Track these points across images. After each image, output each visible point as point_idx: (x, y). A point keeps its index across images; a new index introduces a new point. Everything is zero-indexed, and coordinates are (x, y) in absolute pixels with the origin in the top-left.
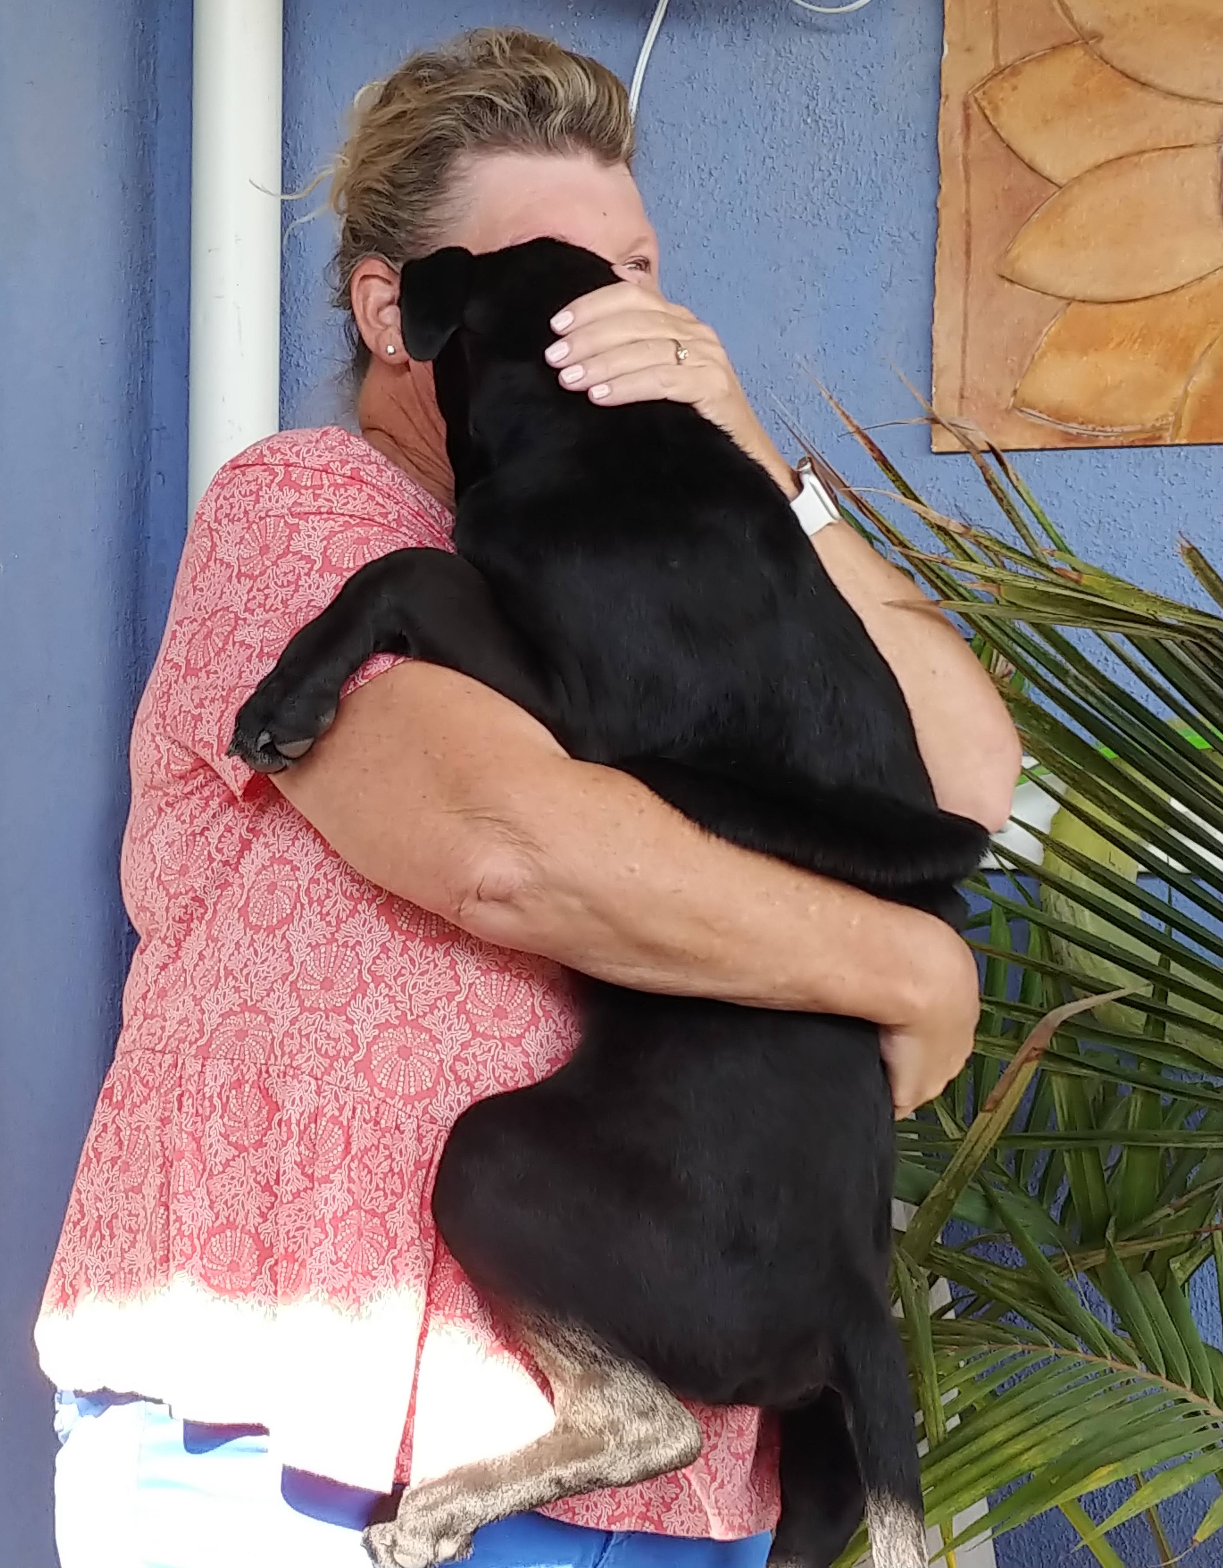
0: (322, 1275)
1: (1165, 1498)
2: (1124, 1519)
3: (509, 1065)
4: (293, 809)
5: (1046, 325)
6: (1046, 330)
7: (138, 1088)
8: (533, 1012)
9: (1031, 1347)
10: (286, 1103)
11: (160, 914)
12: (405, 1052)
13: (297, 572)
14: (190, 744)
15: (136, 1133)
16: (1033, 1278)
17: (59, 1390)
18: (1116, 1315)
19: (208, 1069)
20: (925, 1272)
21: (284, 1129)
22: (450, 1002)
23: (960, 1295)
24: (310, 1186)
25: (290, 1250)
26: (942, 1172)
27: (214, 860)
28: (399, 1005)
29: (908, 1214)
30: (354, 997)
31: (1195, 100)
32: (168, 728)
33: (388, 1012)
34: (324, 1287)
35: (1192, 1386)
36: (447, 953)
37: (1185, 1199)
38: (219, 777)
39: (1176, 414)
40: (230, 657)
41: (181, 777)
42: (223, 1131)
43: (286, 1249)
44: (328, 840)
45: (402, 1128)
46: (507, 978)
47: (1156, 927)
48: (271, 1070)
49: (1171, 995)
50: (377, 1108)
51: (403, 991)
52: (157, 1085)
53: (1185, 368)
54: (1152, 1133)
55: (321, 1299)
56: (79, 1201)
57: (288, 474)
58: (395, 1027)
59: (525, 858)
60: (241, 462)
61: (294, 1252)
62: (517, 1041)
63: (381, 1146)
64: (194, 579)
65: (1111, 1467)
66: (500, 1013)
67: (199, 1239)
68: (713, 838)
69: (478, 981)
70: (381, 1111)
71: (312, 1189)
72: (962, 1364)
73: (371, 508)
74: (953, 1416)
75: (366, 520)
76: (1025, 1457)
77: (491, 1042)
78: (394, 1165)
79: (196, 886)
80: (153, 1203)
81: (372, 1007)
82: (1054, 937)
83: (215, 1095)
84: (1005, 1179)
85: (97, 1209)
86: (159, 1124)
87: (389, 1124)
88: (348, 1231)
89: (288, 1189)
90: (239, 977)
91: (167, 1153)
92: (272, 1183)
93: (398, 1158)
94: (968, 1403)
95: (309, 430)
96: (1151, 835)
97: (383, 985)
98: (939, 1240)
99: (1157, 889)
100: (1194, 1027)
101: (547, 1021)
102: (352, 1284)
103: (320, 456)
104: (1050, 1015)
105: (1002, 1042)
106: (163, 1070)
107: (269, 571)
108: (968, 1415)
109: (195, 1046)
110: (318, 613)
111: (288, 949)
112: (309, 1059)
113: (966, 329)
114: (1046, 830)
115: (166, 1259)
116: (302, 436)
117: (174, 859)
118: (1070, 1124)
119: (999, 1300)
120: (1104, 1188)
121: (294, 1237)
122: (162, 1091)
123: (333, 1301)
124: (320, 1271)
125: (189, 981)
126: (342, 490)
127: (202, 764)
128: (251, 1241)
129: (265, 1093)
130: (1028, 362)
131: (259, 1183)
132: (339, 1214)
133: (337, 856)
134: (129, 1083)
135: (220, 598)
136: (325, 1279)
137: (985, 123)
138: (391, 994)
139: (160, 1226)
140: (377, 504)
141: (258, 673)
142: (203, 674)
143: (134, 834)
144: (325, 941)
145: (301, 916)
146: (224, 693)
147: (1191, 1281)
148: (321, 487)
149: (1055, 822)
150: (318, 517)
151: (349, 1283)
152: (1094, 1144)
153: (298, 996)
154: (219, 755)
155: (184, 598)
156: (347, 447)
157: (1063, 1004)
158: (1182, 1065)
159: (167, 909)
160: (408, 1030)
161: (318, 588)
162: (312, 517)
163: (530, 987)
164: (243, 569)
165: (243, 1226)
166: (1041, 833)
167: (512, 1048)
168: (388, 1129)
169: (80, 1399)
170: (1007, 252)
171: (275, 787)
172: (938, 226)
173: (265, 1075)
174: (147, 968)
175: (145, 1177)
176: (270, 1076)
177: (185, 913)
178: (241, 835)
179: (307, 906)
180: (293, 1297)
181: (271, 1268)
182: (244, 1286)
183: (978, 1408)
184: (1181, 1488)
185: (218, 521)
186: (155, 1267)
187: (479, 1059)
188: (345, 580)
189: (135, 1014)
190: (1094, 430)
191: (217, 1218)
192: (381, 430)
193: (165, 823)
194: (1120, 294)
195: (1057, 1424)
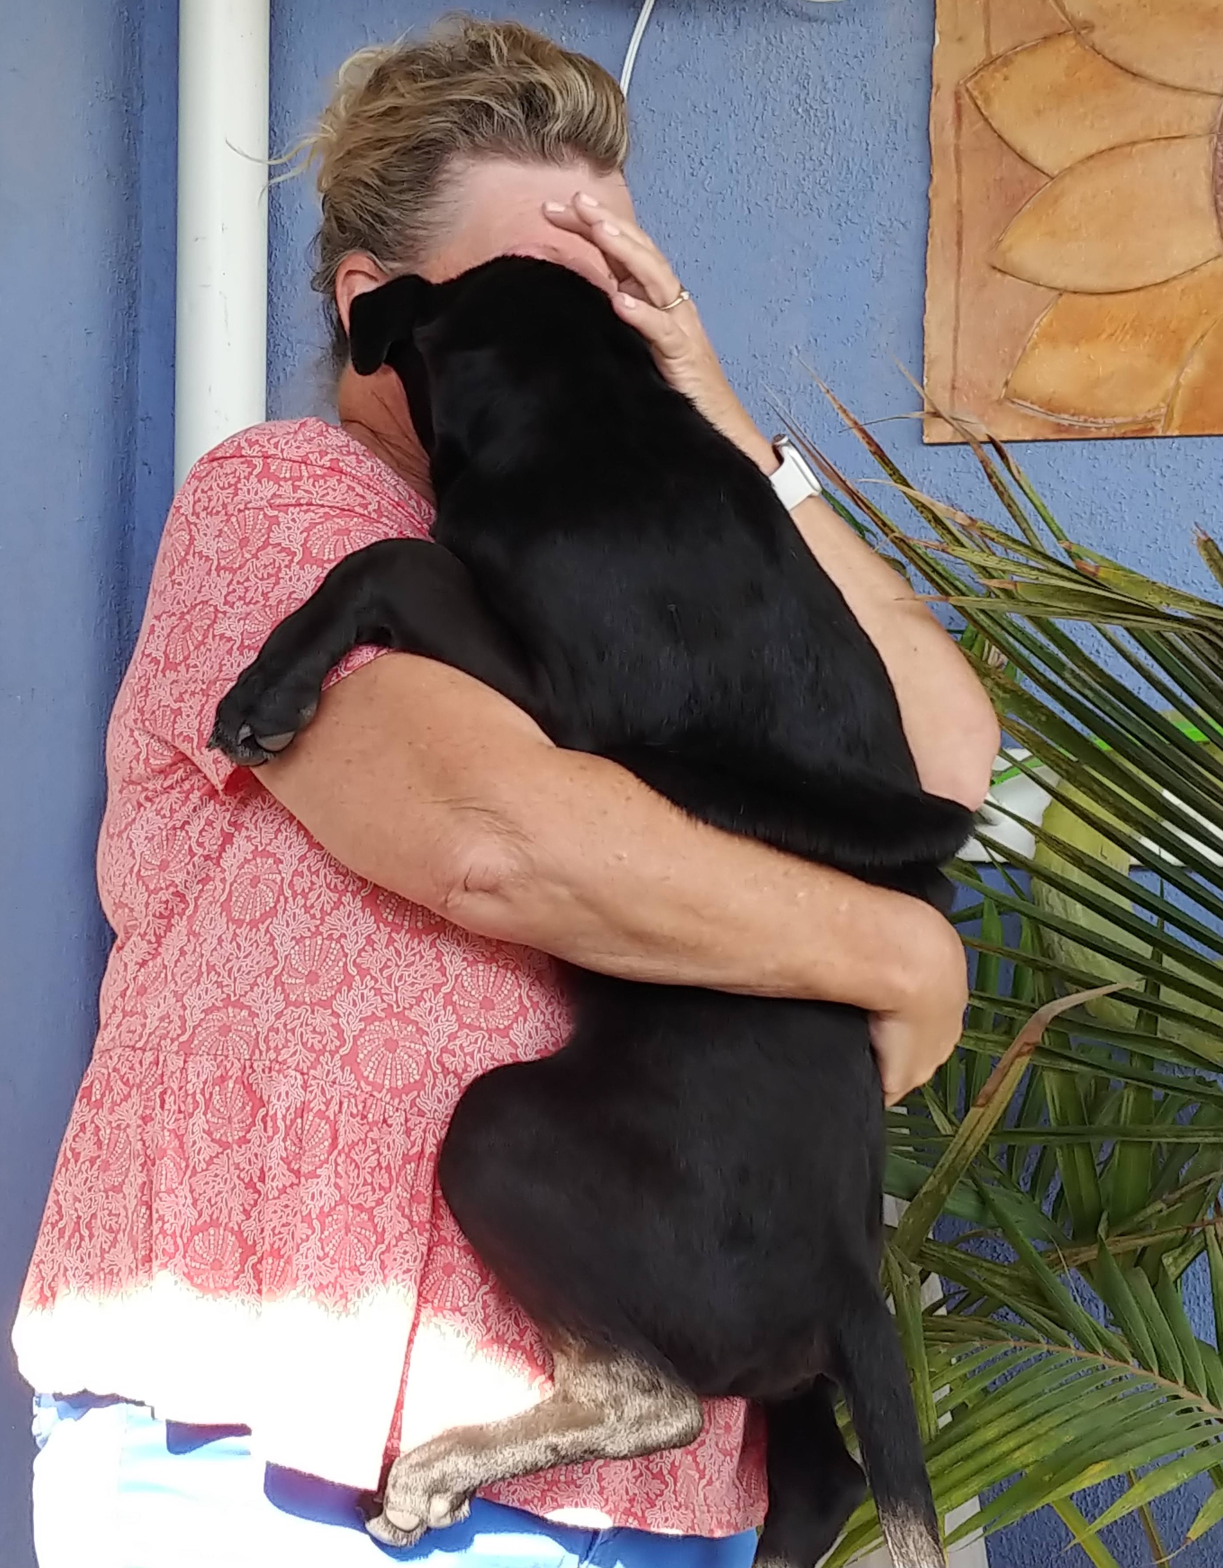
0: (308, 1272)
1: (1158, 1495)
2: (1117, 1518)
3: (496, 1056)
4: (275, 801)
5: (1038, 316)
6: (1037, 321)
7: (118, 1086)
8: (521, 1002)
9: (1022, 1343)
10: (272, 1098)
11: (139, 909)
12: (391, 1045)
13: (277, 565)
14: (169, 738)
15: (116, 1132)
16: (1024, 1273)
17: (37, 1394)
18: (1108, 1311)
19: (190, 1064)
20: (917, 1268)
21: (270, 1124)
22: (436, 994)
23: (952, 1291)
24: (296, 1181)
25: (276, 1246)
26: (934, 1167)
27: (195, 854)
28: (385, 997)
29: (899, 1210)
30: (339, 991)
31: (1186, 90)
32: (147, 723)
33: (373, 1004)
34: (311, 1283)
35: (1185, 1382)
36: (433, 944)
37: (1177, 1195)
38: (199, 771)
39: (1168, 406)
40: (210, 650)
41: (161, 772)
42: (206, 1128)
43: (272, 1246)
44: (312, 831)
45: (390, 1122)
46: (494, 969)
47: (1148, 920)
48: (255, 1065)
49: (1164, 989)
50: (364, 1102)
51: (390, 984)
52: (138, 1081)
53: (1177, 360)
54: (1145, 1128)
55: (308, 1295)
56: (57, 1202)
57: (266, 466)
58: (381, 1020)
59: (513, 849)
60: (219, 455)
61: (279, 1249)
62: (504, 1032)
63: (369, 1140)
64: (172, 573)
65: (1104, 1465)
66: (487, 1004)
67: (181, 1236)
68: (700, 825)
69: (464, 973)
70: (368, 1104)
71: (298, 1185)
72: (954, 1361)
73: (352, 500)
74: (946, 1412)
75: (347, 511)
76: (1017, 1454)
77: (478, 1034)
78: (382, 1159)
79: (177, 881)
80: (134, 1202)
81: (358, 1000)
82: (1045, 931)
83: (198, 1091)
84: (997, 1174)
85: (76, 1210)
86: (140, 1122)
87: (376, 1118)
88: (335, 1227)
89: (274, 1185)
90: (222, 972)
91: (149, 1152)
92: (256, 1180)
93: (386, 1152)
94: (960, 1401)
95: (286, 422)
96: (1145, 827)
97: (368, 977)
98: (930, 1236)
99: (1150, 882)
100: (1187, 1021)
101: (535, 1012)
102: (339, 1280)
103: (298, 447)
104: (1043, 1010)
105: (995, 1037)
106: (144, 1067)
107: (249, 563)
108: (960, 1412)
109: (176, 1043)
110: (300, 605)
111: (271, 944)
112: (295, 1053)
113: (957, 319)
114: (1038, 823)
115: (148, 1259)
116: (281, 427)
117: (154, 854)
118: (1063, 1121)
119: (991, 1295)
120: (1097, 1185)
121: (280, 1233)
122: (144, 1089)
123: (320, 1297)
124: (307, 1267)
125: (169, 977)
126: (322, 482)
127: (181, 757)
128: (233, 1238)
129: (248, 1088)
130: (1019, 353)
131: (243, 1180)
132: (326, 1209)
133: (322, 848)
134: (108, 1081)
135: (199, 592)
136: (311, 1275)
137: (977, 112)
138: (377, 986)
139: (141, 1226)
140: (357, 495)
141: (239, 665)
142: (182, 669)
143: (111, 831)
144: (309, 934)
145: (285, 910)
146: (204, 687)
147: (1184, 1276)
148: (300, 478)
149: (1047, 814)
150: (298, 509)
151: (336, 1278)
152: (1085, 1140)
153: (283, 990)
154: (199, 748)
155: (162, 592)
156: (326, 438)
157: (1055, 999)
158: (1175, 1060)
159: (147, 904)
160: (395, 1023)
161: (299, 580)
162: (291, 509)
163: (517, 978)
164: (223, 563)
165: (226, 1224)
166: (1034, 826)
167: (498, 1038)
168: (375, 1123)
169: (60, 1403)
170: (999, 242)
171: (257, 781)
172: (929, 217)
173: (249, 1071)
174: (126, 965)
175: (126, 1176)
176: (254, 1071)
177: (166, 909)
178: (222, 829)
179: (290, 899)
180: (278, 1294)
181: (254, 1266)
182: (227, 1285)
183: (970, 1406)
184: (1173, 1485)
185: (196, 514)
186: (137, 1267)
187: (466, 1050)
188: (326, 572)
189: (114, 1012)
190: (1086, 421)
191: (200, 1216)
192: (360, 423)
193: (145, 818)
194: (1114, 285)
195: (1049, 1421)
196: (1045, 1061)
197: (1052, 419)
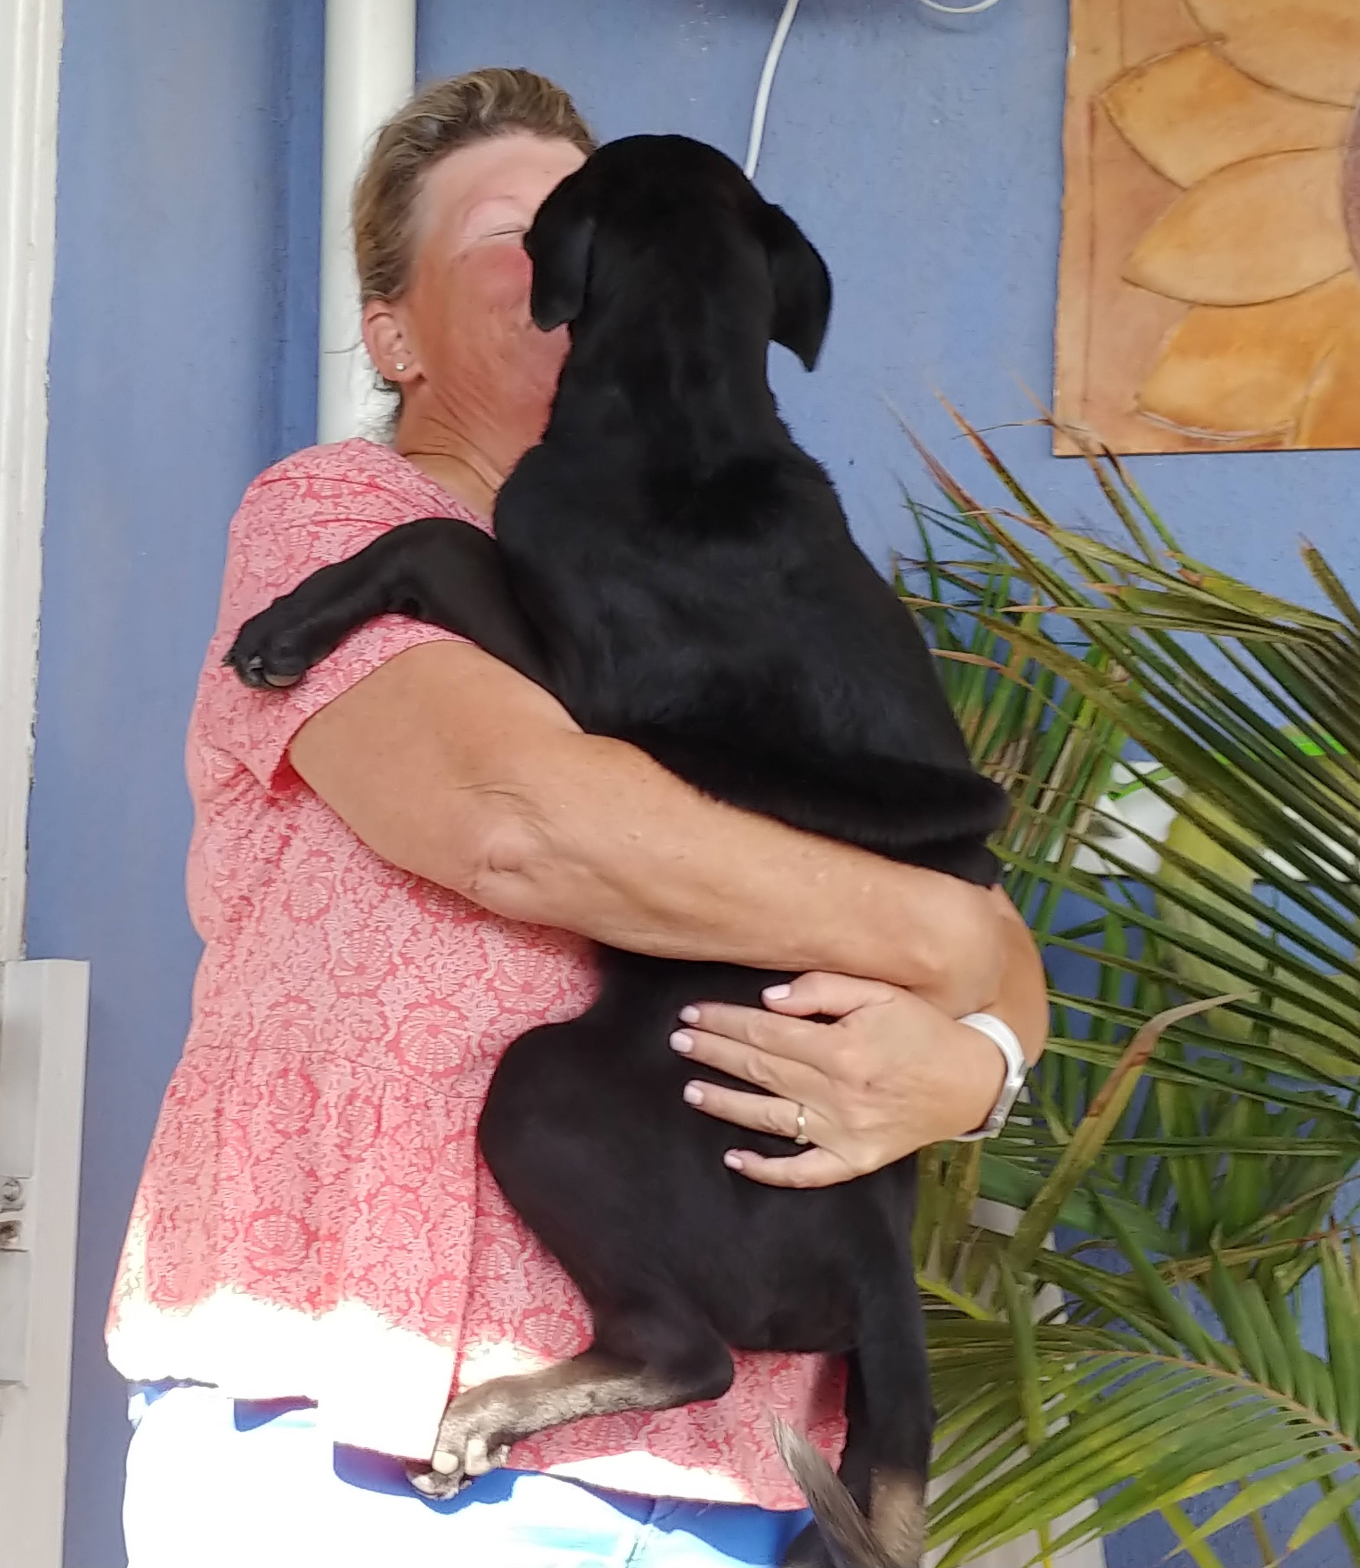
0: (357, 1253)
5: (1168, 328)
6: (1168, 333)
8: (559, 986)
9: (1134, 1353)
10: (326, 1088)
12: (434, 1030)
16: (1137, 1285)
19: (257, 1060)
20: (1032, 1277)
22: (478, 980)
23: (1070, 1300)
24: (347, 1166)
25: (333, 1231)
28: (428, 985)
31: (1318, 102)
32: (210, 738)
33: (416, 992)
35: (1294, 1394)
36: (475, 932)
37: (1290, 1207)
39: (1297, 419)
41: (226, 785)
42: (270, 1118)
43: (329, 1230)
45: (431, 1104)
46: (535, 954)
48: (311, 1056)
49: (1277, 1001)
50: (407, 1085)
51: (433, 972)
53: (1306, 373)
54: (1259, 1140)
57: (309, 485)
58: (424, 1006)
59: (532, 829)
61: (336, 1233)
63: (412, 1123)
65: (1207, 1474)
66: (527, 988)
67: (242, 1223)
69: (505, 959)
70: (411, 1088)
71: (349, 1169)
73: (388, 514)
76: (1122, 1463)
77: (516, 1019)
81: (402, 988)
83: (263, 1084)
84: (1114, 1185)
87: (418, 1101)
89: (330, 1171)
90: (284, 969)
92: (315, 1167)
97: (413, 966)
101: (573, 994)
102: (388, 1258)
103: (339, 466)
104: (1156, 1019)
105: (1111, 1049)
109: (246, 1040)
111: (326, 938)
112: (344, 1043)
113: (1089, 331)
119: (1104, 1306)
120: (1212, 1201)
121: (334, 1217)
124: (355, 1249)
126: (360, 498)
127: (243, 769)
128: (296, 1225)
129: (308, 1080)
130: (1150, 366)
131: (303, 1168)
132: (373, 1193)
133: (369, 846)
137: (1111, 124)
138: (421, 974)
140: (394, 508)
144: (358, 928)
145: (337, 905)
147: (1296, 1289)
148: (340, 495)
149: (1172, 827)
150: (337, 524)
151: (385, 1258)
152: (1201, 1151)
153: (336, 983)
157: (1169, 1009)
158: (1291, 1073)
160: (437, 1009)
162: (332, 524)
163: (557, 962)
164: (270, 580)
165: (288, 1212)
168: (417, 1106)
169: (147, 1388)
170: (1131, 254)
171: (300, 778)
172: (1062, 228)
173: (307, 1063)
176: (312, 1063)
177: (235, 913)
178: (280, 832)
179: (342, 895)
190: (1215, 434)
191: (262, 1203)
194: (1243, 298)
195: (1154, 1431)
196: (1158, 1073)
197: (1182, 432)
